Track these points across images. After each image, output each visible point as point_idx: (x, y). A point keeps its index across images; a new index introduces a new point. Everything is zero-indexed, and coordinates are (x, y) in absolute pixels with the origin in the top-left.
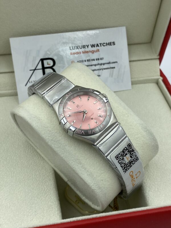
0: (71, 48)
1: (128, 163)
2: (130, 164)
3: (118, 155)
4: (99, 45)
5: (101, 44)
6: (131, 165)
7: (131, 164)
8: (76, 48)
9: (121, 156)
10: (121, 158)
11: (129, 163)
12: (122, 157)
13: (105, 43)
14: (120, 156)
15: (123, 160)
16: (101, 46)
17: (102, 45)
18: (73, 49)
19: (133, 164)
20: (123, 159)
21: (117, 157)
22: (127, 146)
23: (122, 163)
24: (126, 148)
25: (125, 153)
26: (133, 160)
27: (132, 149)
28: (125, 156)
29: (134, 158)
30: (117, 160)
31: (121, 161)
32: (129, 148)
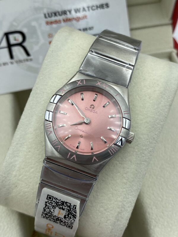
0: (47, 15)
1: (55, 216)
2: (56, 220)
3: (53, 197)
4: (87, 9)
5: (88, 7)
6: (57, 221)
7: (58, 220)
8: (53, 14)
9: (55, 203)
10: (53, 204)
11: (56, 217)
12: (55, 204)
13: (93, 6)
14: (54, 201)
15: (54, 208)
16: (89, 10)
17: (90, 8)
18: (49, 17)
19: (60, 223)
20: (54, 207)
21: (49, 197)
22: (72, 205)
23: (48, 208)
24: (70, 206)
25: (63, 206)
26: (64, 222)
27: (75, 213)
28: (60, 208)
29: (67, 221)
30: (47, 199)
31: (50, 206)
32: (73, 209)
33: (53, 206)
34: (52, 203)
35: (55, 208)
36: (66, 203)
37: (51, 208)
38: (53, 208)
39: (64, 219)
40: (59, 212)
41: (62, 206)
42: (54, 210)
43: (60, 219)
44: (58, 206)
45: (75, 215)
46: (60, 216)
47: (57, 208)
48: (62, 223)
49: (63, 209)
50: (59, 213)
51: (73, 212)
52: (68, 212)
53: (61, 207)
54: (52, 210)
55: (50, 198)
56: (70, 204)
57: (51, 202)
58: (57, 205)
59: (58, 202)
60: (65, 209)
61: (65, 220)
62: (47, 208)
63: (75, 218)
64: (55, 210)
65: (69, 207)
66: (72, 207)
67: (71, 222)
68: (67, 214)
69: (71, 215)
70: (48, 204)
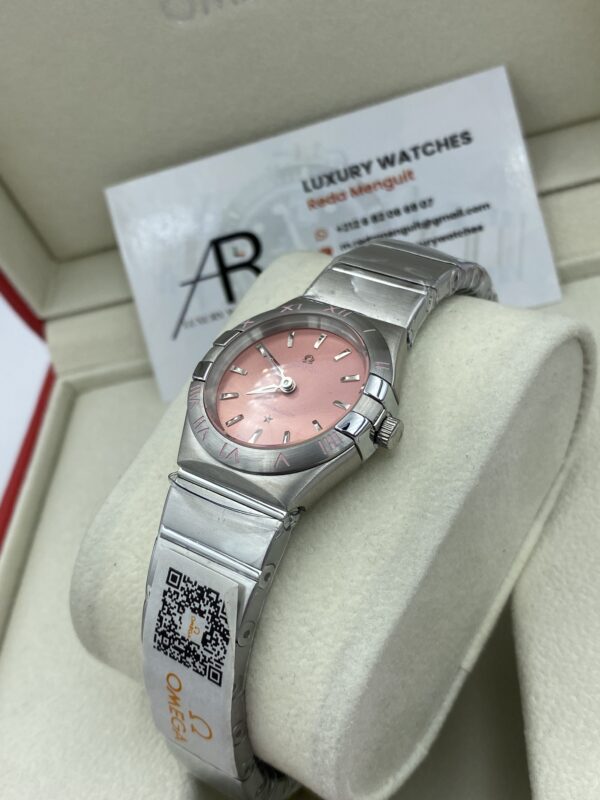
0: (310, 185)
2: (186, 654)
3: (181, 575)
4: (411, 154)
5: (415, 149)
6: (188, 659)
7: (188, 656)
8: (325, 180)
9: (184, 594)
10: (180, 599)
11: (185, 644)
12: (185, 598)
13: (430, 144)
14: (182, 589)
15: (181, 610)
16: (417, 156)
17: (420, 152)
18: (315, 187)
19: (194, 664)
20: (181, 607)
23: (169, 613)
24: (217, 601)
25: (201, 602)
26: (201, 658)
27: (226, 627)
28: (194, 611)
31: (173, 604)
32: (222, 612)
33: (179, 604)
34: (178, 595)
35: (184, 610)
36: (210, 591)
37: (175, 611)
38: (178, 611)
40: (192, 624)
41: (199, 602)
42: (180, 618)
43: (192, 648)
44: (190, 604)
46: (193, 637)
47: (188, 612)
48: (197, 665)
49: (201, 614)
50: (191, 627)
52: (212, 621)
53: (197, 605)
54: (176, 619)
56: (218, 594)
57: (175, 592)
59: (192, 591)
60: (205, 612)
61: (205, 653)
62: (165, 611)
64: (183, 616)
67: (217, 658)
68: (209, 631)
69: (219, 631)
70: (168, 600)
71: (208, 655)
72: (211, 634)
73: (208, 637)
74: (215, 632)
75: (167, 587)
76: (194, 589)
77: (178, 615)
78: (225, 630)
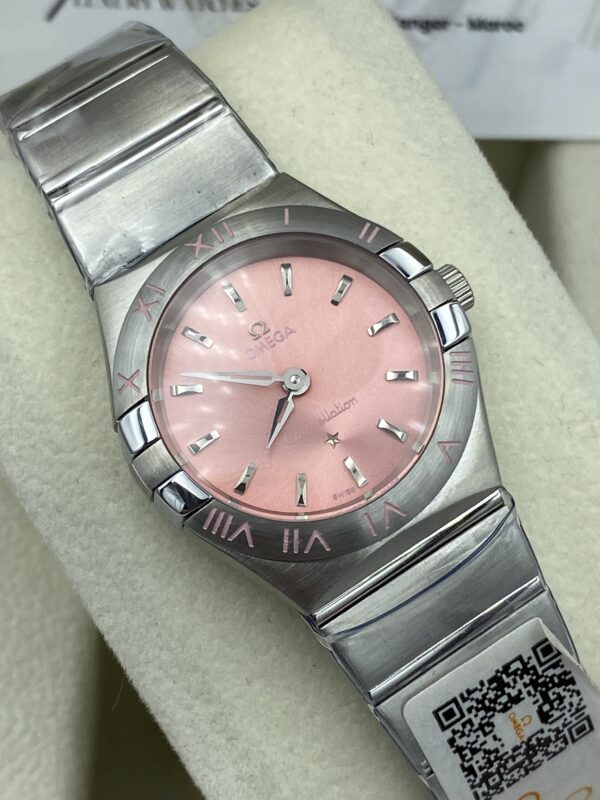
1: (515, 749)
2: (530, 758)
3: (454, 700)
6: (535, 760)
7: (535, 754)
9: (478, 710)
10: (476, 722)
11: (522, 750)
12: (482, 714)
14: (470, 710)
15: (487, 729)
19: (547, 753)
20: (486, 727)
21: (445, 715)
22: (527, 653)
23: (474, 751)
24: (525, 664)
25: (507, 690)
26: (552, 735)
27: (558, 671)
28: (505, 709)
29: (561, 721)
30: (444, 728)
31: (473, 737)
32: (541, 664)
33: (481, 727)
34: (470, 721)
35: (492, 725)
36: (506, 668)
37: (482, 739)
38: (485, 734)
39: (546, 727)
40: (515, 722)
41: (503, 693)
42: (495, 738)
43: (534, 742)
44: (494, 710)
45: (566, 673)
46: (527, 732)
47: (499, 719)
48: (552, 748)
49: (517, 700)
50: (517, 727)
51: (550, 673)
52: (536, 690)
53: (504, 699)
54: (491, 745)
55: (449, 714)
56: (520, 658)
57: (464, 725)
58: (487, 710)
59: (484, 696)
60: (520, 692)
61: (554, 726)
62: (469, 756)
63: (572, 681)
64: (497, 731)
65: (525, 670)
66: (534, 662)
67: (573, 711)
68: (541, 701)
69: (555, 685)
70: (461, 742)
71: (559, 724)
72: (546, 699)
73: (546, 708)
74: (550, 693)
75: (448, 734)
76: (485, 690)
77: (489, 738)
78: (559, 676)
